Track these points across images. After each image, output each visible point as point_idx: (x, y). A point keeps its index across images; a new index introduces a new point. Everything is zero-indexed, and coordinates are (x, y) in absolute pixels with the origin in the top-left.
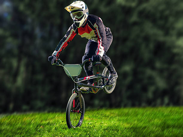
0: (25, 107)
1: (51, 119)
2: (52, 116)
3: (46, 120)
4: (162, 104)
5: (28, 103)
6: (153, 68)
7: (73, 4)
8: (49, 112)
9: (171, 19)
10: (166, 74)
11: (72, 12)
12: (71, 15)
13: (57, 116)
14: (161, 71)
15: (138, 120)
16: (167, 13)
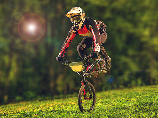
0: (18, 98)
1: (43, 107)
2: (43, 104)
3: (38, 108)
4: (136, 85)
5: (21, 95)
6: (127, 55)
7: (72, 11)
8: (40, 101)
9: (138, 14)
10: (137, 59)
11: (72, 17)
12: (71, 20)
13: (48, 104)
14: (133, 57)
15: (117, 101)
16: (134, 9)
